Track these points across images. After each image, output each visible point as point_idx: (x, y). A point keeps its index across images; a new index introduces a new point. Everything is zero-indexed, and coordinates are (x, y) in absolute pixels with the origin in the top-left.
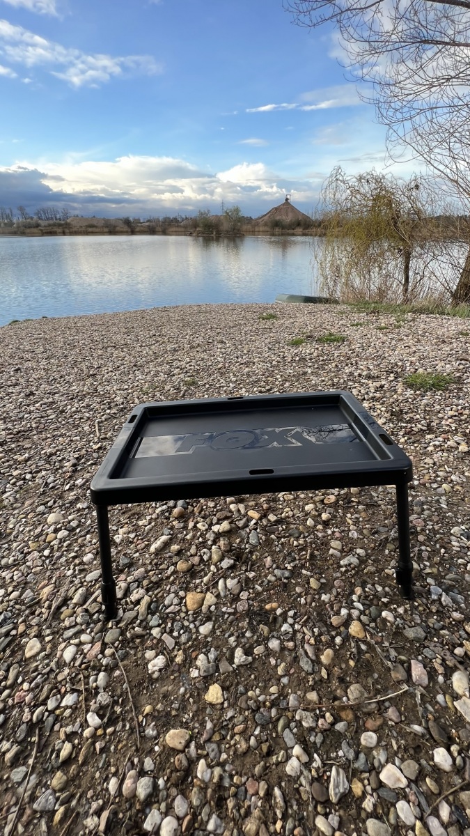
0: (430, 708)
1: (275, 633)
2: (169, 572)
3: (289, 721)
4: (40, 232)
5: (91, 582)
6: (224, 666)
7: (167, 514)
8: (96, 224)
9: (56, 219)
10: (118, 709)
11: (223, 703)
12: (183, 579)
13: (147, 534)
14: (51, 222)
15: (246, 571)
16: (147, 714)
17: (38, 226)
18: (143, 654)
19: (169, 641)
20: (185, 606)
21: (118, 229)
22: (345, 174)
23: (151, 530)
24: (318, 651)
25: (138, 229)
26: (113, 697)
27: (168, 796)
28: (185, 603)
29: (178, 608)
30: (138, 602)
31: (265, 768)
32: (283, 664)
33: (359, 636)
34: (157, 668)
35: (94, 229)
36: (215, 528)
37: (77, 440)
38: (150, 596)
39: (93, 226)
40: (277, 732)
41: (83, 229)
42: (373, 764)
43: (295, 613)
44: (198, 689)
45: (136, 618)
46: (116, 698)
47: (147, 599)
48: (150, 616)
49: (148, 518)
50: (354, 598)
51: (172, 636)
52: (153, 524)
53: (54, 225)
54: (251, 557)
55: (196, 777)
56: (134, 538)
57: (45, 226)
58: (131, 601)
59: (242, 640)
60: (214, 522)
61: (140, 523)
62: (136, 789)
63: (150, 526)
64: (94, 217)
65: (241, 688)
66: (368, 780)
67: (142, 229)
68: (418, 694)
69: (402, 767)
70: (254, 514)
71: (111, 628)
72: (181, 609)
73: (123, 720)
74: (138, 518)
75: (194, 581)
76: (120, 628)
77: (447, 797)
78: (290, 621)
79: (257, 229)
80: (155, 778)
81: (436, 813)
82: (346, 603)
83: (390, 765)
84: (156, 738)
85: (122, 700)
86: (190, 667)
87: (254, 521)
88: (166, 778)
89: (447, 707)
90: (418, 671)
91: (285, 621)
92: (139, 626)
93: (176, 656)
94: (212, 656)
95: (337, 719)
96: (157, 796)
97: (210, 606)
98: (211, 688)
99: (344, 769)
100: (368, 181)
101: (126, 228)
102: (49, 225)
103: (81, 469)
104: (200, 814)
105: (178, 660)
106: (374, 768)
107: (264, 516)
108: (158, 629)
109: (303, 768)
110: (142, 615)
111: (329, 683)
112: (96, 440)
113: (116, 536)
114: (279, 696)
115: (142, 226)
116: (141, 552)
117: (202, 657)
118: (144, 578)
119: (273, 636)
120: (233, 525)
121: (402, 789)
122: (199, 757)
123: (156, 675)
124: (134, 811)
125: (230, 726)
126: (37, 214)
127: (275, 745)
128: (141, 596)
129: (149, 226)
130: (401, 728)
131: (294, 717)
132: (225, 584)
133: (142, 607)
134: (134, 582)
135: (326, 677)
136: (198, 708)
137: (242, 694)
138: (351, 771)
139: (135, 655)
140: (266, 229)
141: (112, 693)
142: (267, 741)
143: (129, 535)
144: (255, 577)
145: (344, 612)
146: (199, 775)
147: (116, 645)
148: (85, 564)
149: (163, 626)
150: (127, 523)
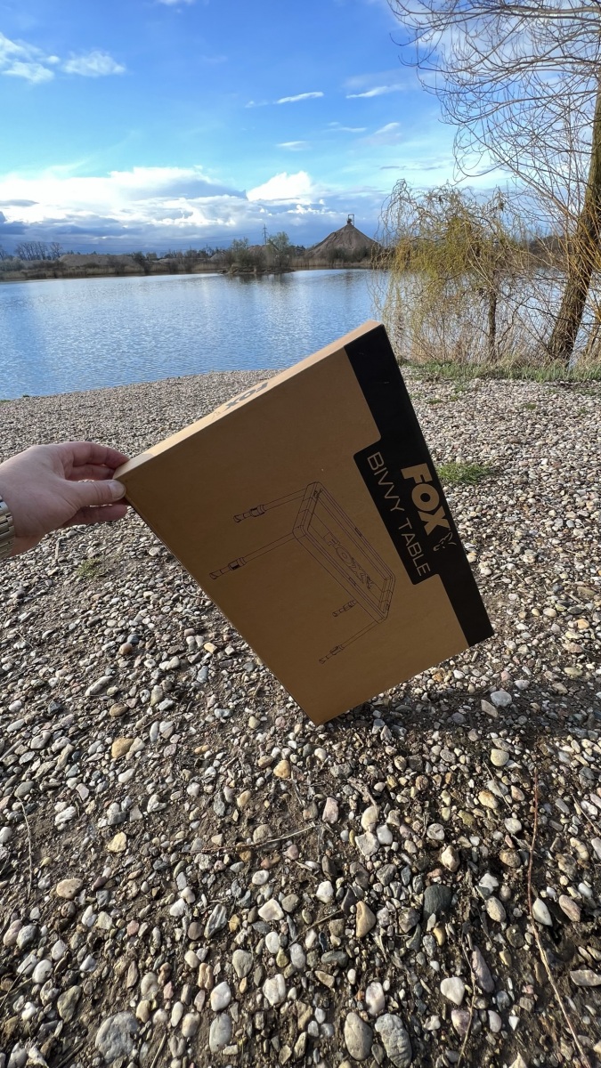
0: (330, 844)
1: (196, 778)
2: (100, 717)
3: (186, 865)
4: (23, 276)
5: (13, 732)
6: (136, 814)
7: (113, 651)
8: (97, 263)
9: (44, 258)
10: (15, 863)
11: (125, 851)
12: (113, 725)
13: (87, 675)
14: (37, 262)
15: (185, 711)
16: (44, 867)
17: (20, 268)
18: (53, 807)
19: (83, 791)
20: (110, 753)
21: (128, 268)
22: (411, 190)
23: (92, 670)
24: (235, 793)
25: (154, 268)
26: (12, 851)
27: (48, 941)
28: (110, 750)
29: (101, 756)
30: (59, 751)
31: (151, 910)
32: (197, 809)
33: (283, 777)
34: (64, 820)
35: (96, 270)
36: (163, 666)
37: (31, 564)
38: (74, 745)
39: (93, 266)
40: (171, 876)
41: (81, 270)
42: (256, 901)
43: (224, 756)
44: (104, 839)
45: (53, 768)
46: (15, 852)
47: (69, 747)
48: (68, 766)
49: (92, 656)
50: (291, 736)
51: (88, 787)
52: (95, 664)
53: (41, 266)
54: (195, 696)
55: (80, 922)
56: (70, 682)
57: (30, 268)
58: (51, 751)
59: (161, 787)
60: (164, 658)
61: (81, 663)
62: (16, 937)
63: (92, 666)
64: (95, 253)
65: (146, 836)
66: (247, 915)
67: (159, 267)
68: (323, 830)
69: (283, 902)
70: (210, 647)
71: (24, 781)
72: (104, 757)
73: (19, 874)
74: (81, 658)
75: (125, 726)
76: (34, 780)
77: (317, 925)
78: (216, 763)
79: (311, 263)
80: (39, 926)
81: (301, 942)
82: (280, 742)
83: (272, 900)
84: (48, 888)
85: (21, 854)
86: (99, 817)
87: (208, 655)
88: (49, 926)
89: (347, 843)
90: (331, 808)
91: (210, 764)
92: (55, 777)
93: (87, 806)
94: (124, 805)
95: (234, 859)
96: (37, 942)
97: (135, 753)
98: (116, 837)
99: (226, 906)
100: (440, 200)
101: (138, 267)
102: (35, 267)
103: (28, 601)
104: (76, 955)
105: (88, 810)
106: (256, 904)
107: (221, 648)
108: (74, 779)
109: (186, 909)
110: (60, 765)
111: (239, 825)
112: (54, 562)
113: (51, 679)
114: (184, 841)
115: (159, 264)
116: (75, 696)
117: (114, 806)
118: (72, 725)
119: (193, 781)
120: (183, 661)
121: (276, 921)
122: (87, 903)
123: (60, 828)
124: (11, 956)
125: (125, 873)
126: (18, 251)
127: (164, 889)
128: (63, 745)
129: (168, 263)
130: (296, 865)
131: (192, 860)
132: (159, 728)
133: (61, 758)
134: (59, 730)
135: (236, 820)
136: (98, 856)
137: (146, 841)
138: (233, 907)
139: (44, 808)
140: (324, 261)
141: (12, 848)
142: (159, 885)
143: (66, 678)
144: (193, 718)
145: (275, 751)
146: (83, 921)
147: (25, 798)
148: (10, 712)
149: (81, 775)
150: (67, 664)
